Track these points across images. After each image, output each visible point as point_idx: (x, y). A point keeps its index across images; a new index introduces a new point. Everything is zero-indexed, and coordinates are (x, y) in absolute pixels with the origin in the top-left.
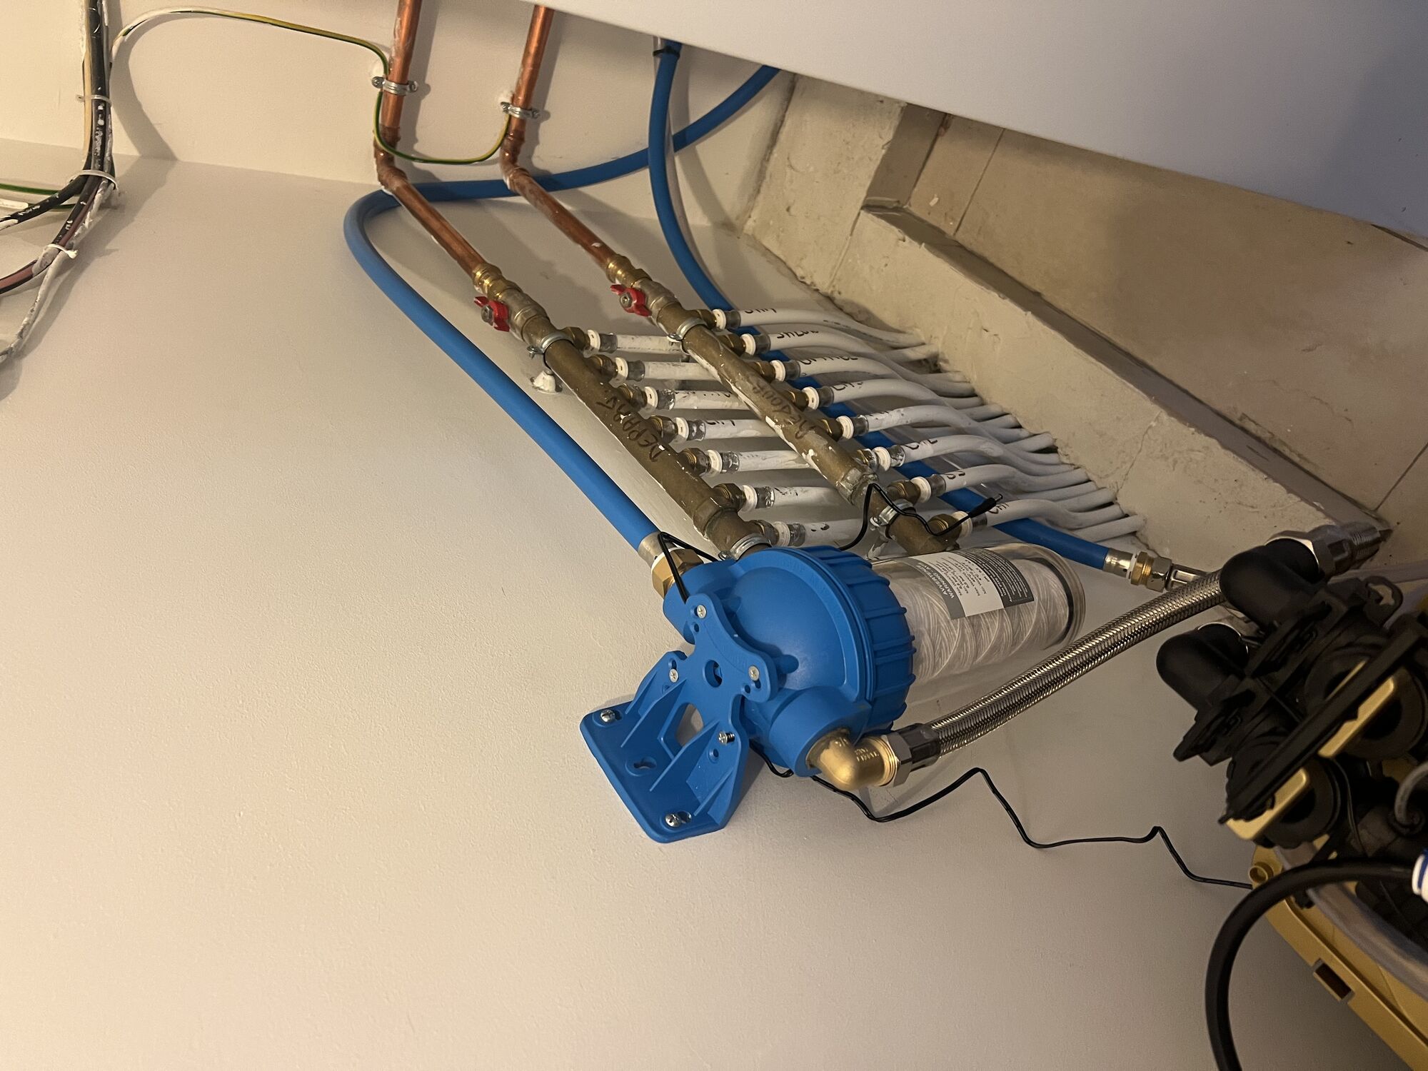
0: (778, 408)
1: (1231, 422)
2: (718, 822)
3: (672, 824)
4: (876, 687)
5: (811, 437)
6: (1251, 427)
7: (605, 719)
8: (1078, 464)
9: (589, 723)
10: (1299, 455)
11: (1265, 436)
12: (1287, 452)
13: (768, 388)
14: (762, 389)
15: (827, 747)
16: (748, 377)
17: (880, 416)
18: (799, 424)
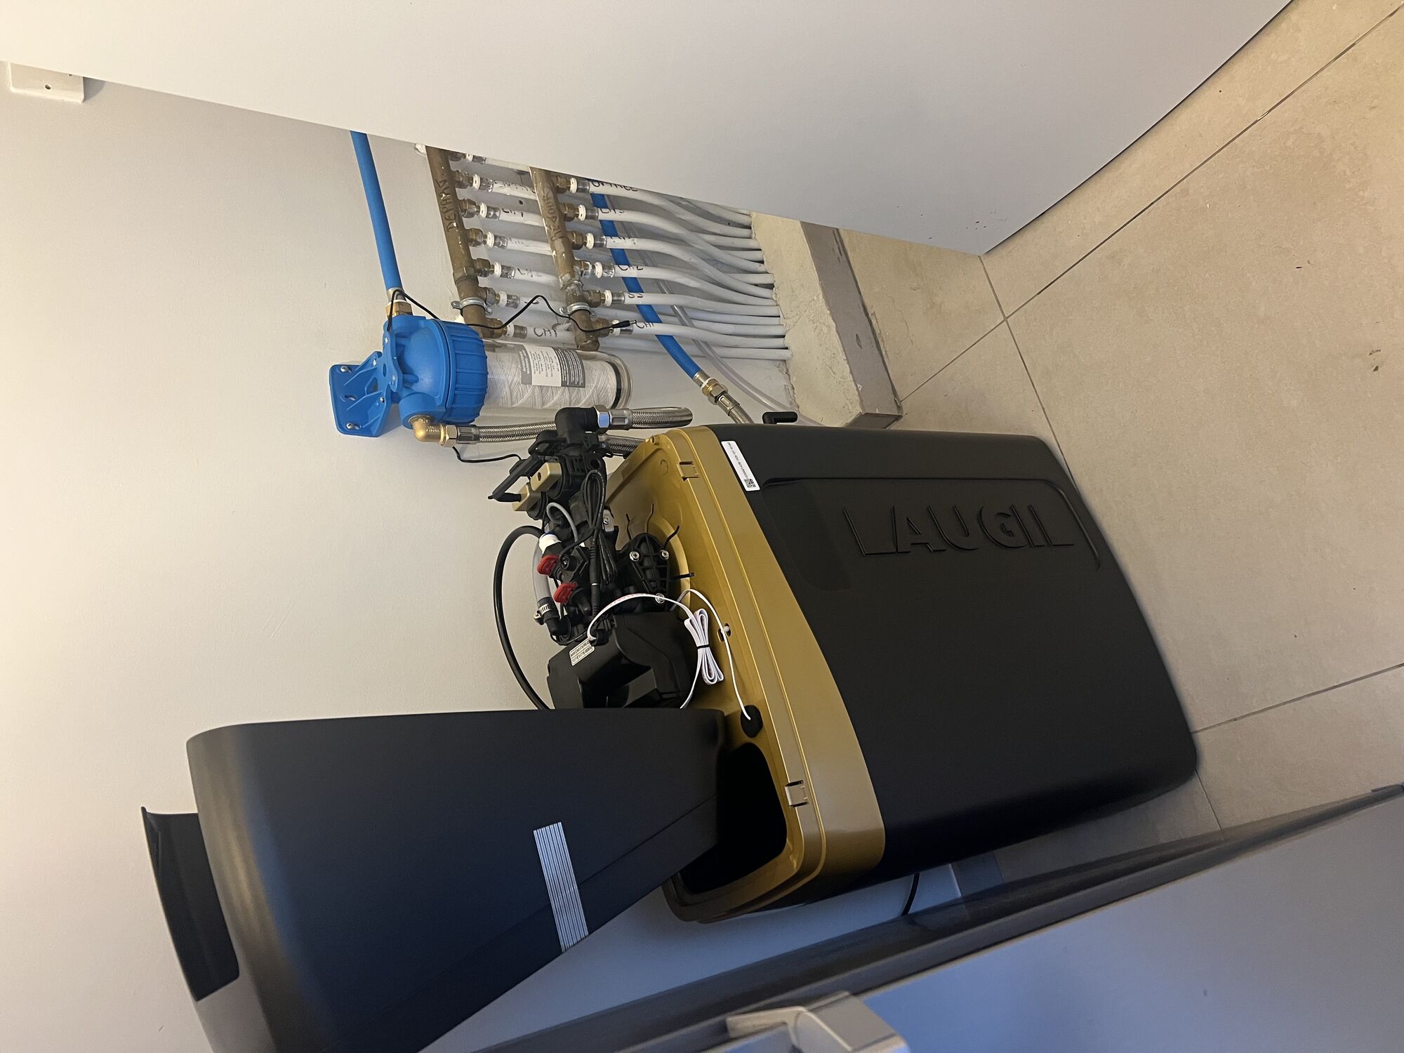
0: (550, 216)
1: (867, 314)
2: (374, 434)
3: (349, 427)
4: (453, 402)
5: (559, 243)
6: (874, 322)
7: (343, 370)
8: (778, 303)
9: (335, 369)
10: (886, 351)
11: (877, 332)
12: (882, 347)
13: (552, 201)
14: (548, 199)
15: (417, 420)
16: (544, 187)
17: (616, 240)
18: (556, 232)
